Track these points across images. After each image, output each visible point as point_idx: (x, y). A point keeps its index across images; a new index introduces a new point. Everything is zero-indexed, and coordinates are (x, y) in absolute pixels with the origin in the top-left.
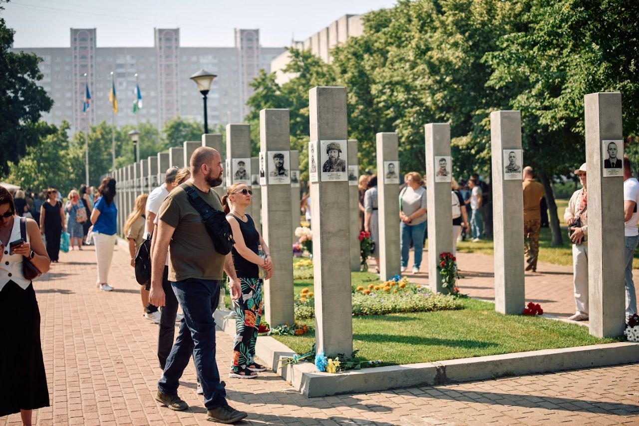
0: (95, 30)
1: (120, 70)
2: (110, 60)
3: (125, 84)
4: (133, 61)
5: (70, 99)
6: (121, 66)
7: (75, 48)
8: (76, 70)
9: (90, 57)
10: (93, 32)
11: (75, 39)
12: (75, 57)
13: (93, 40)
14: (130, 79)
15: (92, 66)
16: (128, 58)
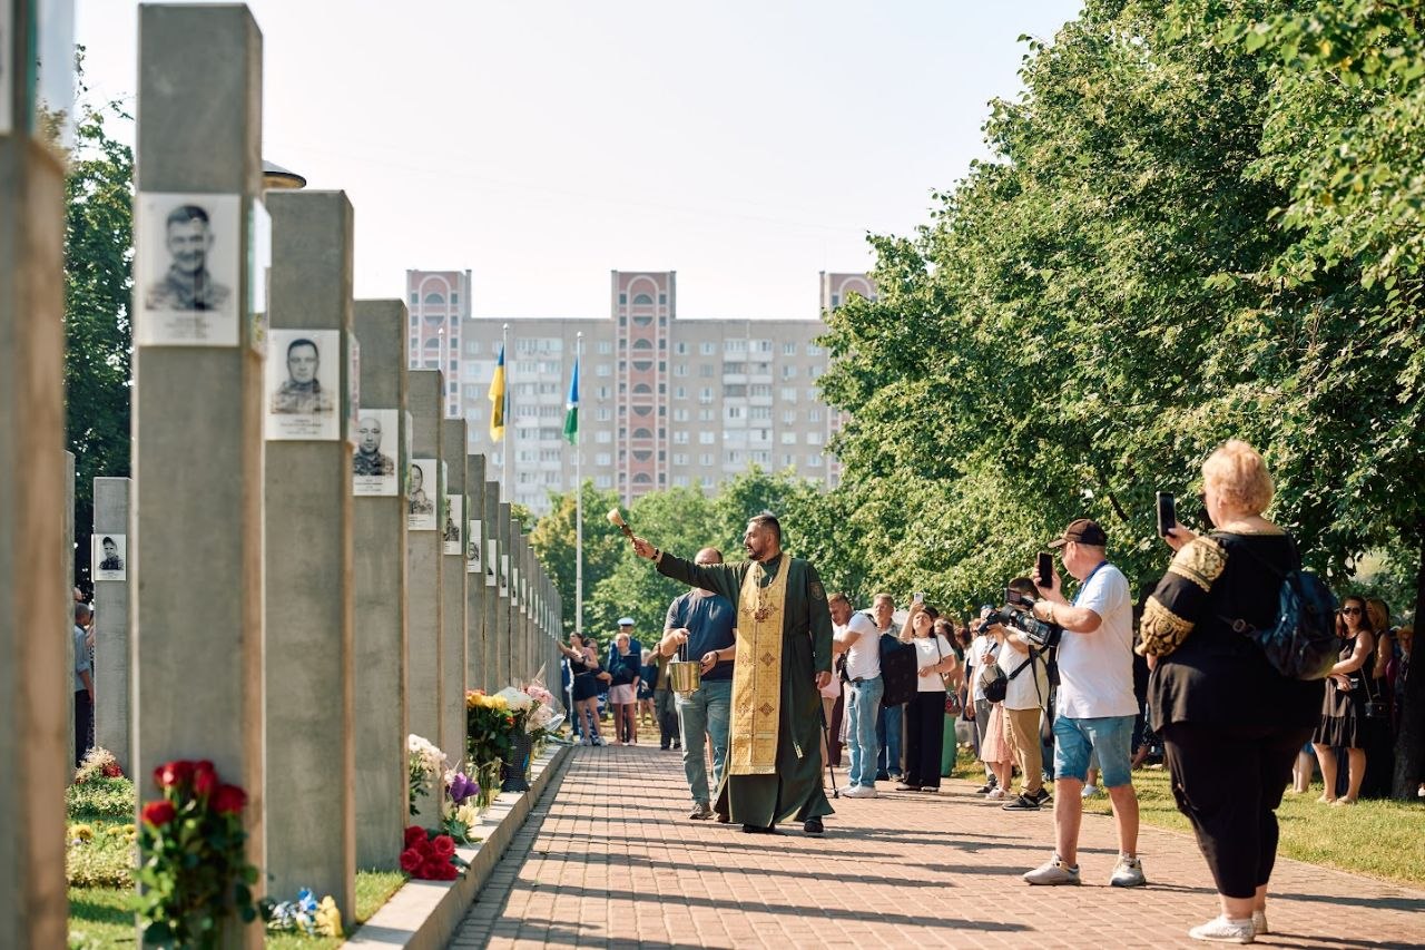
0: (673, 273)
1: (731, 379)
2: (707, 351)
3: (743, 413)
4: (767, 357)
5: (608, 448)
6: (735, 367)
7: (623, 321)
8: (623, 377)
9: (657, 344)
10: (666, 280)
11: (623, 299)
12: (623, 342)
13: (668, 299)
14: (756, 400)
15: (662, 367)
16: (753, 345)
